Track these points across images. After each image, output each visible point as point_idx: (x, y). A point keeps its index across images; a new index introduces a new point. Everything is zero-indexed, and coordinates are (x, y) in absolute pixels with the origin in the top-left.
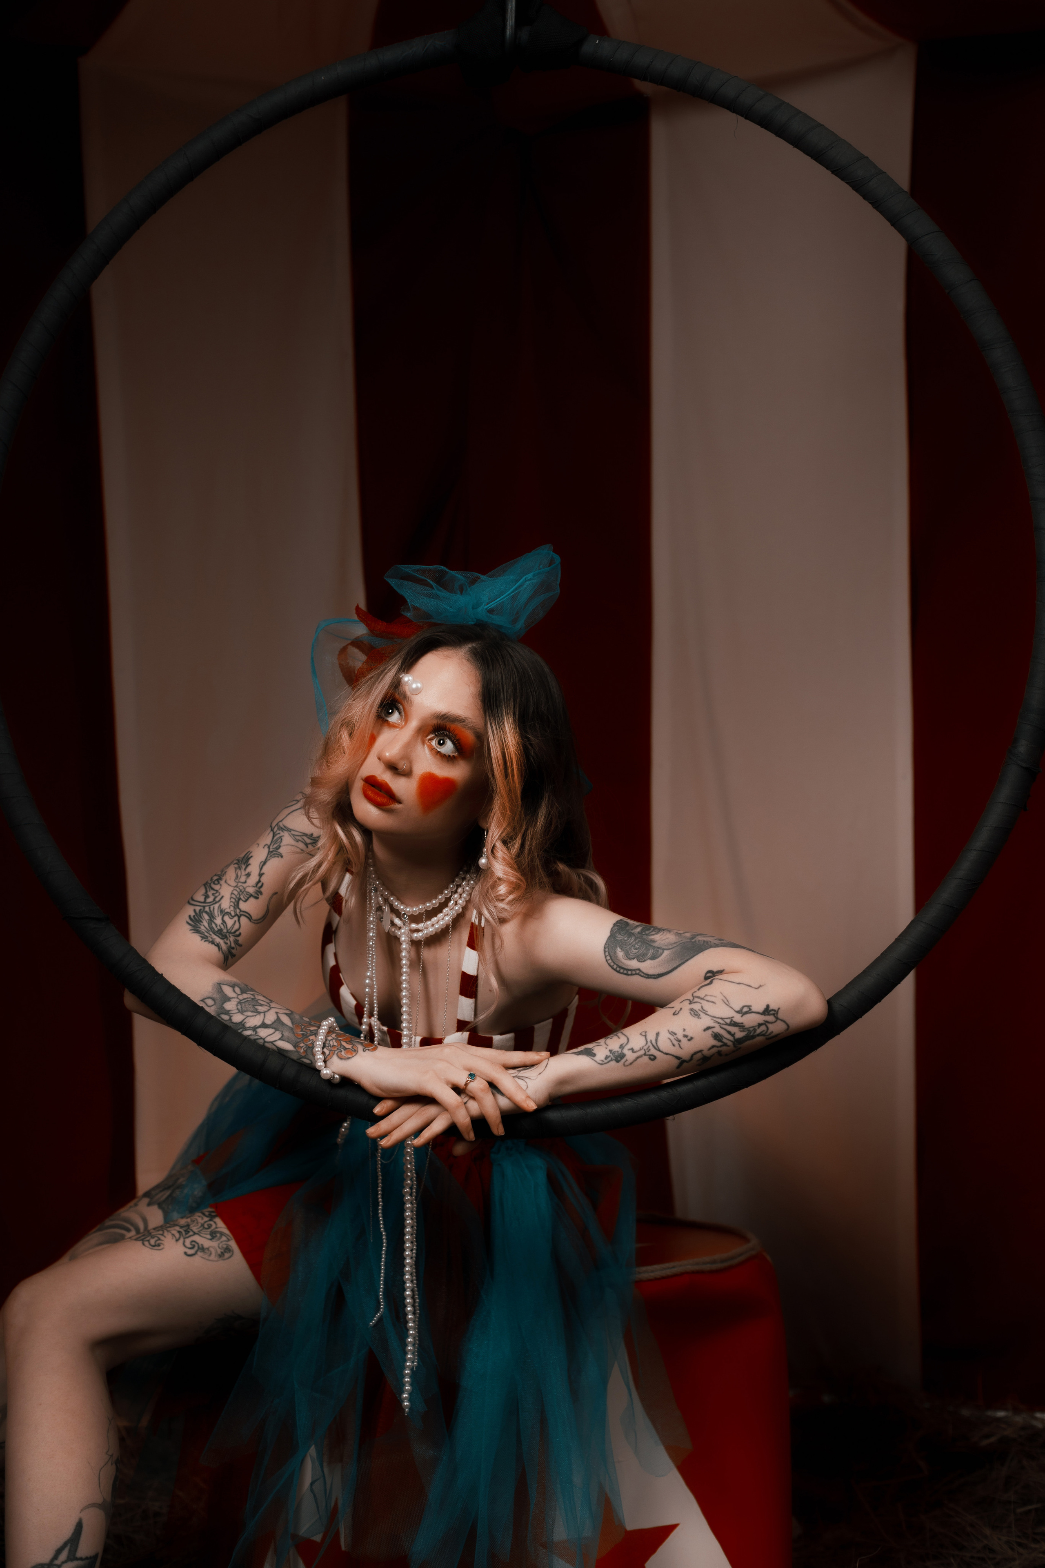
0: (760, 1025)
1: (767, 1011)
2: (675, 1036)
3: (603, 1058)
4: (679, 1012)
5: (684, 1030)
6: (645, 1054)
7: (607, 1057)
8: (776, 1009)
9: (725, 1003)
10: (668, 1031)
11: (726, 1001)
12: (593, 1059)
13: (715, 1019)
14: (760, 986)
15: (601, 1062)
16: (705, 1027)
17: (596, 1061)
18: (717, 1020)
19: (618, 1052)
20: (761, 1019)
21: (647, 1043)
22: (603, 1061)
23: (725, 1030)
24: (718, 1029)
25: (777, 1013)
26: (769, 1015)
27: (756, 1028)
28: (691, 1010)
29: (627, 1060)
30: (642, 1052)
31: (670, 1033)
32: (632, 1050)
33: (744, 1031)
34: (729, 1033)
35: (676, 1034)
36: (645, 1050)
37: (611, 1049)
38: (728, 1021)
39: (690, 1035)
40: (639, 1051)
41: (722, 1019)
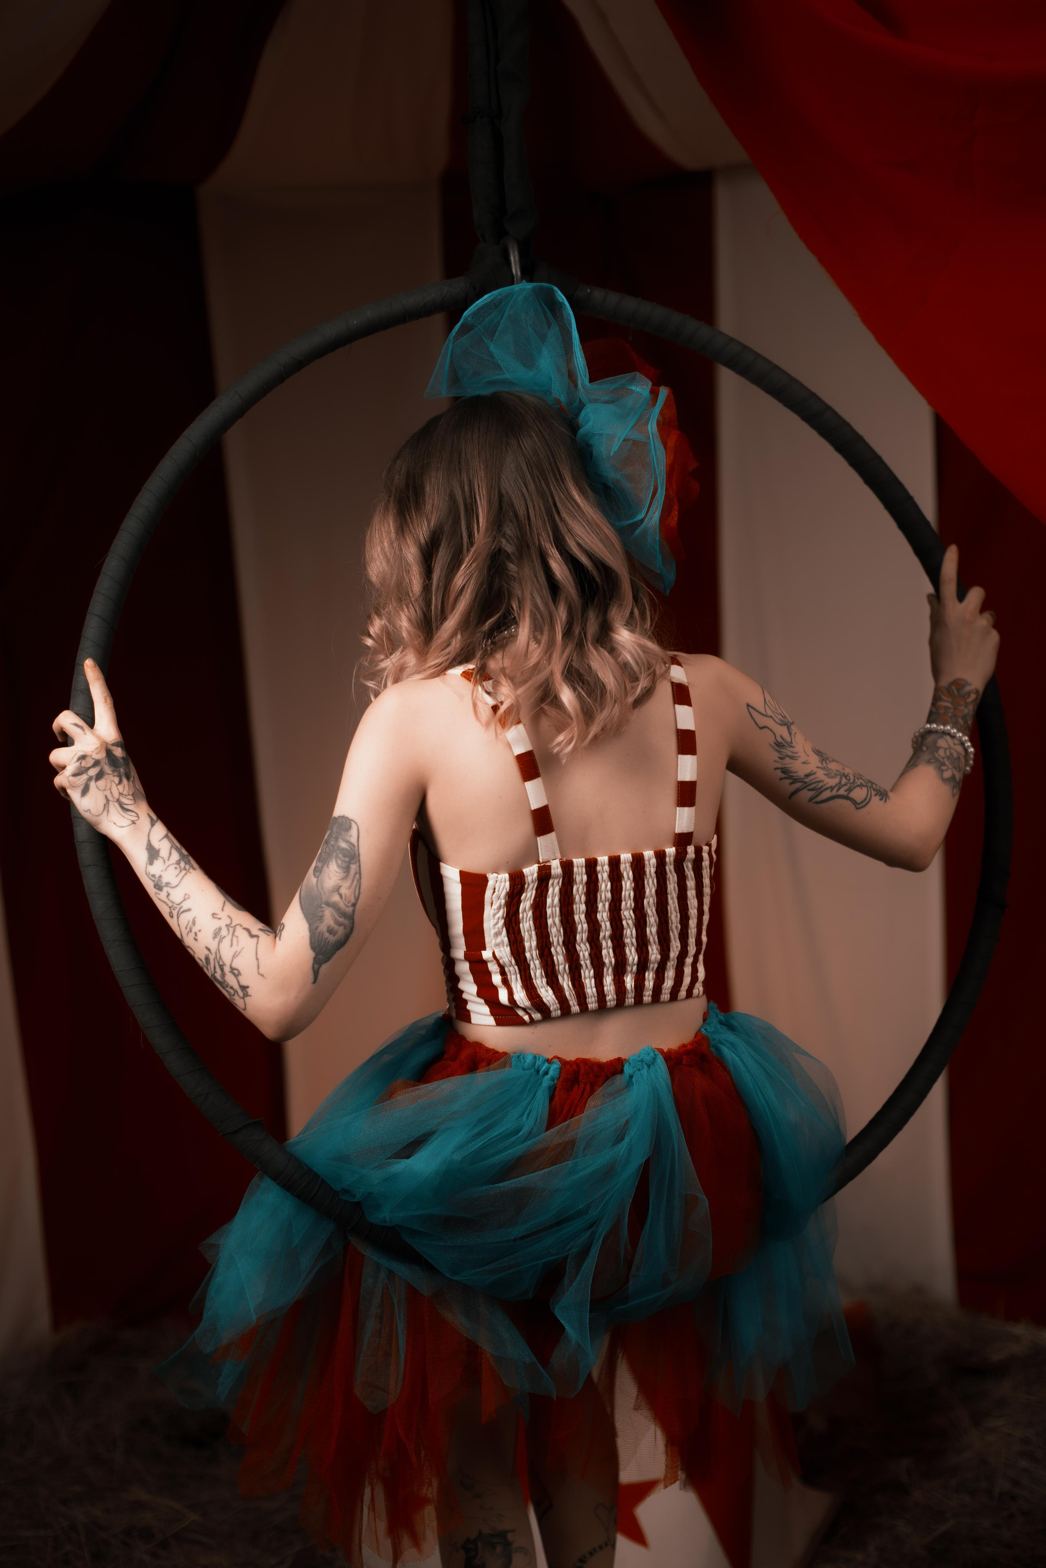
0: (232, 988)
1: (244, 988)
2: (192, 926)
3: (152, 872)
4: (216, 918)
5: (200, 931)
6: (170, 907)
7: (153, 876)
8: (249, 994)
9: (235, 954)
10: (195, 918)
11: (237, 954)
12: (147, 865)
13: (218, 952)
14: (263, 976)
15: (148, 873)
16: (209, 947)
17: (146, 868)
18: (218, 954)
19: (162, 883)
20: (236, 987)
21: (178, 904)
22: (149, 874)
23: (215, 964)
24: (212, 958)
25: (247, 996)
26: (242, 990)
27: (229, 987)
28: (220, 929)
29: (159, 894)
30: (170, 904)
31: (193, 920)
32: (168, 895)
33: (222, 978)
34: (215, 968)
35: (194, 925)
36: (173, 906)
37: (162, 876)
38: (221, 963)
39: (199, 937)
40: (170, 901)
41: (220, 957)
